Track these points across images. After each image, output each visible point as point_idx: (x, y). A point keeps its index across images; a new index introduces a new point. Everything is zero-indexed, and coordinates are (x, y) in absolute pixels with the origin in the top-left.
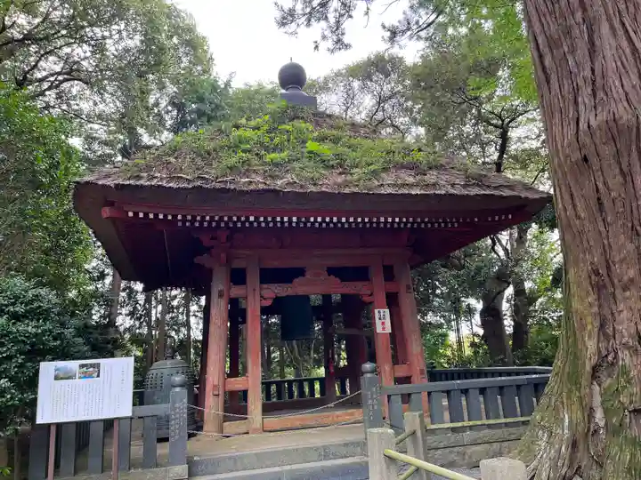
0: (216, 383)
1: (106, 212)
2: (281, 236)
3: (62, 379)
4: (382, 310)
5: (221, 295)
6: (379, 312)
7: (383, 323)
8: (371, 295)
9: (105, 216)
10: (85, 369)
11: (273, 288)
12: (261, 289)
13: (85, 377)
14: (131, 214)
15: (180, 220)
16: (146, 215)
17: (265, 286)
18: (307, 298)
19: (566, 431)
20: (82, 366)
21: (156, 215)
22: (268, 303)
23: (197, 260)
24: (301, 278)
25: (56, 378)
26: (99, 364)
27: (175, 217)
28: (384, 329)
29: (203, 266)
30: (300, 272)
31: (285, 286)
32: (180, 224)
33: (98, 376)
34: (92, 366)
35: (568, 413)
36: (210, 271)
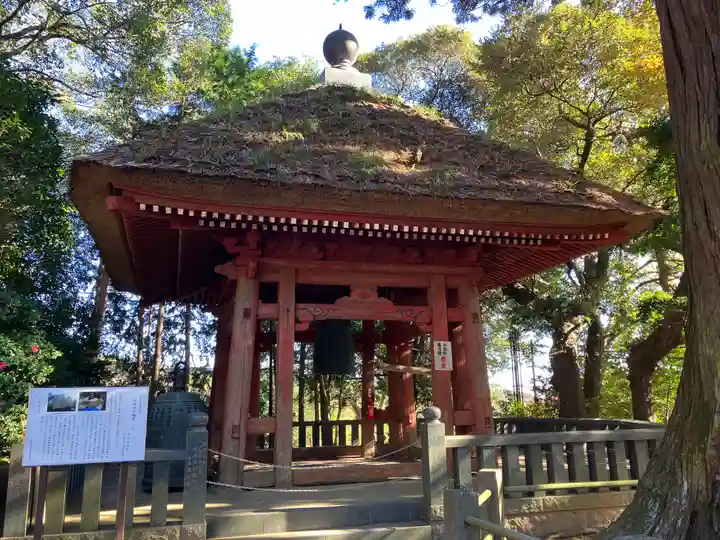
0: (237, 423)
1: (111, 202)
2: (326, 244)
3: (57, 410)
4: (442, 343)
5: (247, 314)
6: (439, 345)
7: (443, 358)
8: (430, 323)
9: (110, 207)
10: (86, 399)
11: (310, 309)
12: (296, 309)
13: (87, 409)
14: (143, 207)
15: (202, 219)
16: (162, 209)
17: (301, 306)
18: (347, 323)
19: (684, 501)
20: (83, 395)
21: (175, 211)
22: (305, 327)
23: (218, 269)
24: (345, 298)
25: (50, 409)
26: (105, 393)
27: (198, 213)
28: (443, 366)
29: (226, 277)
30: (345, 291)
31: (325, 307)
32: (202, 223)
33: (104, 408)
34: (97, 395)
35: (687, 480)
36: (234, 284)
